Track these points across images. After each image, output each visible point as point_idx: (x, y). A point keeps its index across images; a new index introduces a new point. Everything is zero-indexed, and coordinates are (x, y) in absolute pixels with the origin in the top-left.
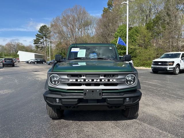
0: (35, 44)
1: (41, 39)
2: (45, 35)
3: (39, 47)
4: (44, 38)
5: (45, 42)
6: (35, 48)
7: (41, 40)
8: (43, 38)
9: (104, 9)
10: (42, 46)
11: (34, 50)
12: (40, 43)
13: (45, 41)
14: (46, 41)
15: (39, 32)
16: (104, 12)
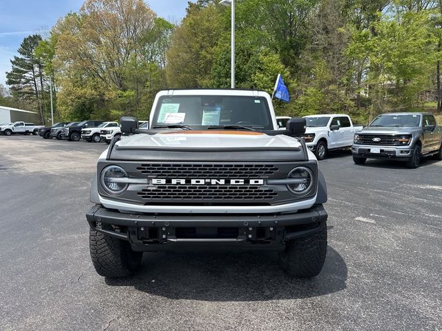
0: (10, 83)
1: (26, 72)
2: (37, 62)
3: (21, 93)
4: (37, 69)
5: (39, 78)
6: (11, 94)
7: (26, 74)
8: (32, 68)
9: (191, 6)
10: (32, 90)
11: (10, 98)
12: (23, 80)
13: (37, 76)
14: (40, 75)
15: (21, 53)
16: (189, 11)
